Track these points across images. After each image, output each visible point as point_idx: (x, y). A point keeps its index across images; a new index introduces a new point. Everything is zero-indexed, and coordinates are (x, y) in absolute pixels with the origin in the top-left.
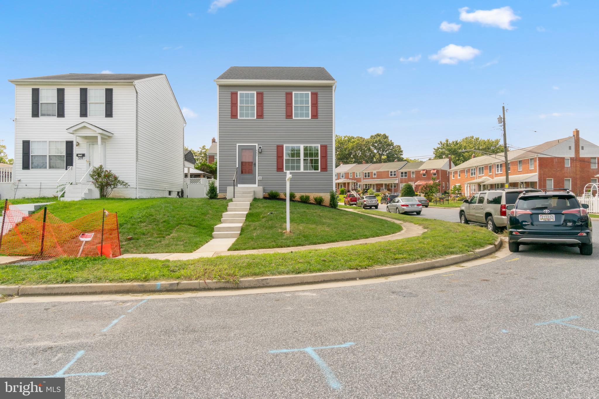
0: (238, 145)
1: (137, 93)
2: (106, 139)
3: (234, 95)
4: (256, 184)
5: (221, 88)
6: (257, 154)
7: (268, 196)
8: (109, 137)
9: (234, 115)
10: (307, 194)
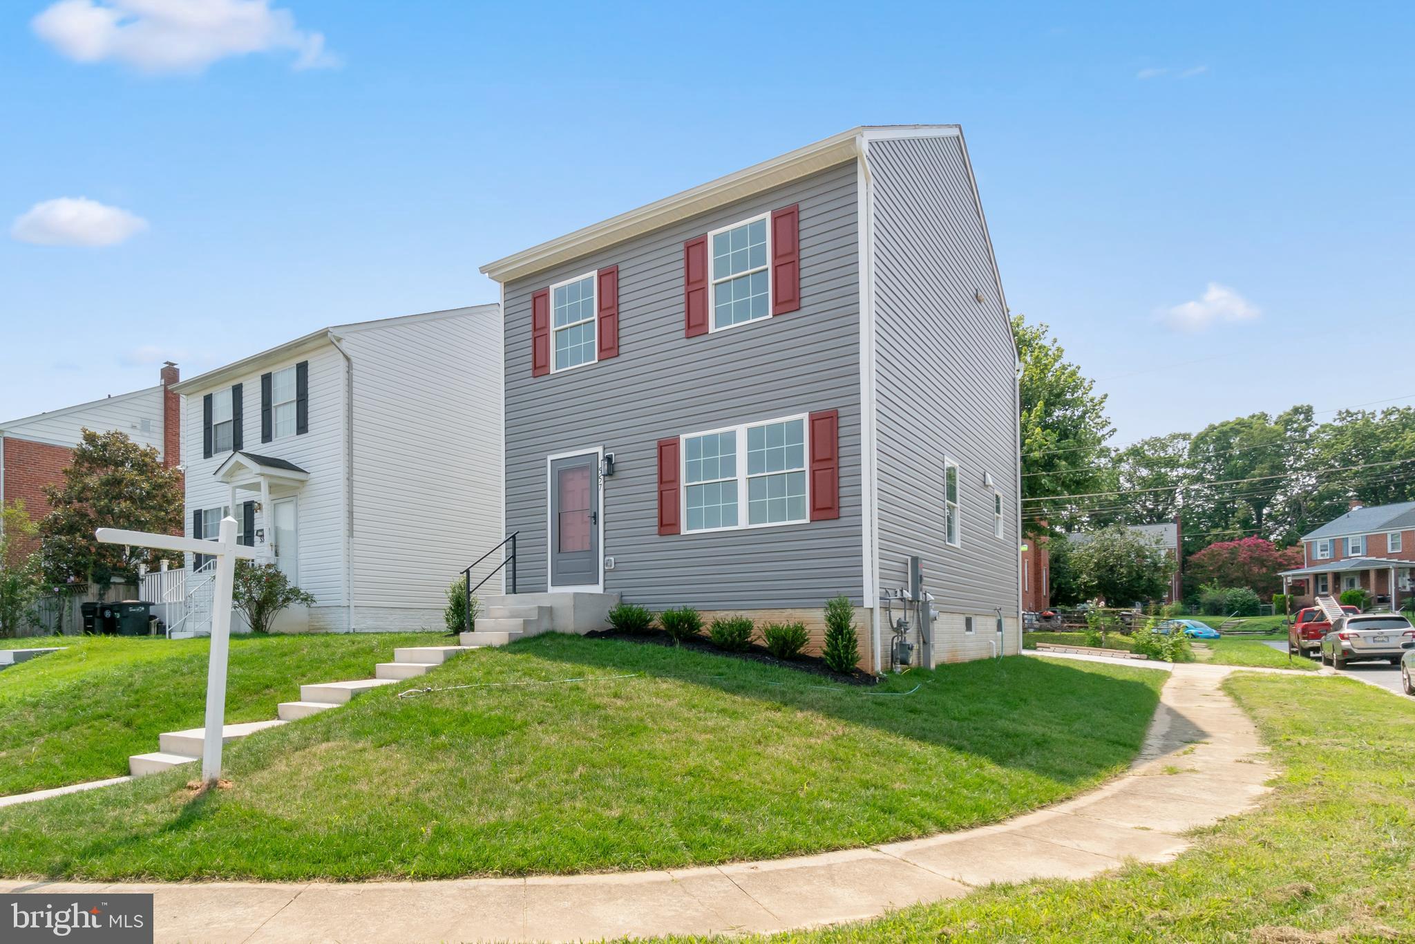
0: (550, 458)
1: (348, 359)
2: (298, 488)
3: (540, 299)
4: (598, 583)
5: (509, 289)
6: (601, 482)
7: (611, 626)
8: (302, 481)
9: (540, 367)
10: (746, 615)
